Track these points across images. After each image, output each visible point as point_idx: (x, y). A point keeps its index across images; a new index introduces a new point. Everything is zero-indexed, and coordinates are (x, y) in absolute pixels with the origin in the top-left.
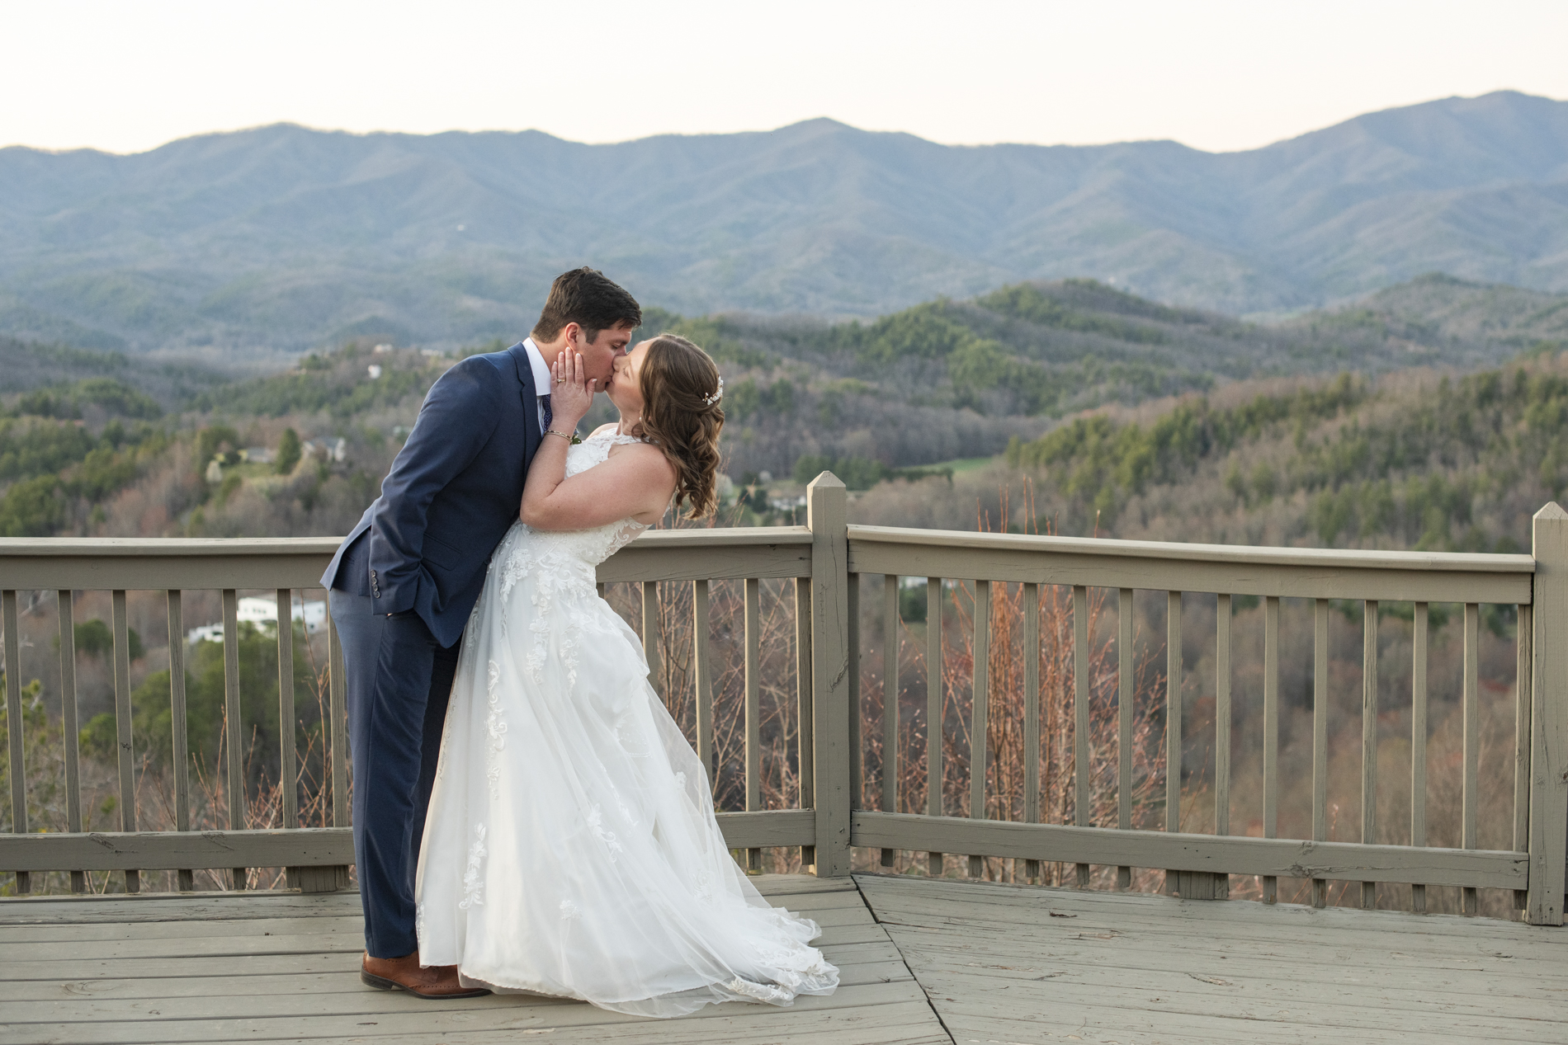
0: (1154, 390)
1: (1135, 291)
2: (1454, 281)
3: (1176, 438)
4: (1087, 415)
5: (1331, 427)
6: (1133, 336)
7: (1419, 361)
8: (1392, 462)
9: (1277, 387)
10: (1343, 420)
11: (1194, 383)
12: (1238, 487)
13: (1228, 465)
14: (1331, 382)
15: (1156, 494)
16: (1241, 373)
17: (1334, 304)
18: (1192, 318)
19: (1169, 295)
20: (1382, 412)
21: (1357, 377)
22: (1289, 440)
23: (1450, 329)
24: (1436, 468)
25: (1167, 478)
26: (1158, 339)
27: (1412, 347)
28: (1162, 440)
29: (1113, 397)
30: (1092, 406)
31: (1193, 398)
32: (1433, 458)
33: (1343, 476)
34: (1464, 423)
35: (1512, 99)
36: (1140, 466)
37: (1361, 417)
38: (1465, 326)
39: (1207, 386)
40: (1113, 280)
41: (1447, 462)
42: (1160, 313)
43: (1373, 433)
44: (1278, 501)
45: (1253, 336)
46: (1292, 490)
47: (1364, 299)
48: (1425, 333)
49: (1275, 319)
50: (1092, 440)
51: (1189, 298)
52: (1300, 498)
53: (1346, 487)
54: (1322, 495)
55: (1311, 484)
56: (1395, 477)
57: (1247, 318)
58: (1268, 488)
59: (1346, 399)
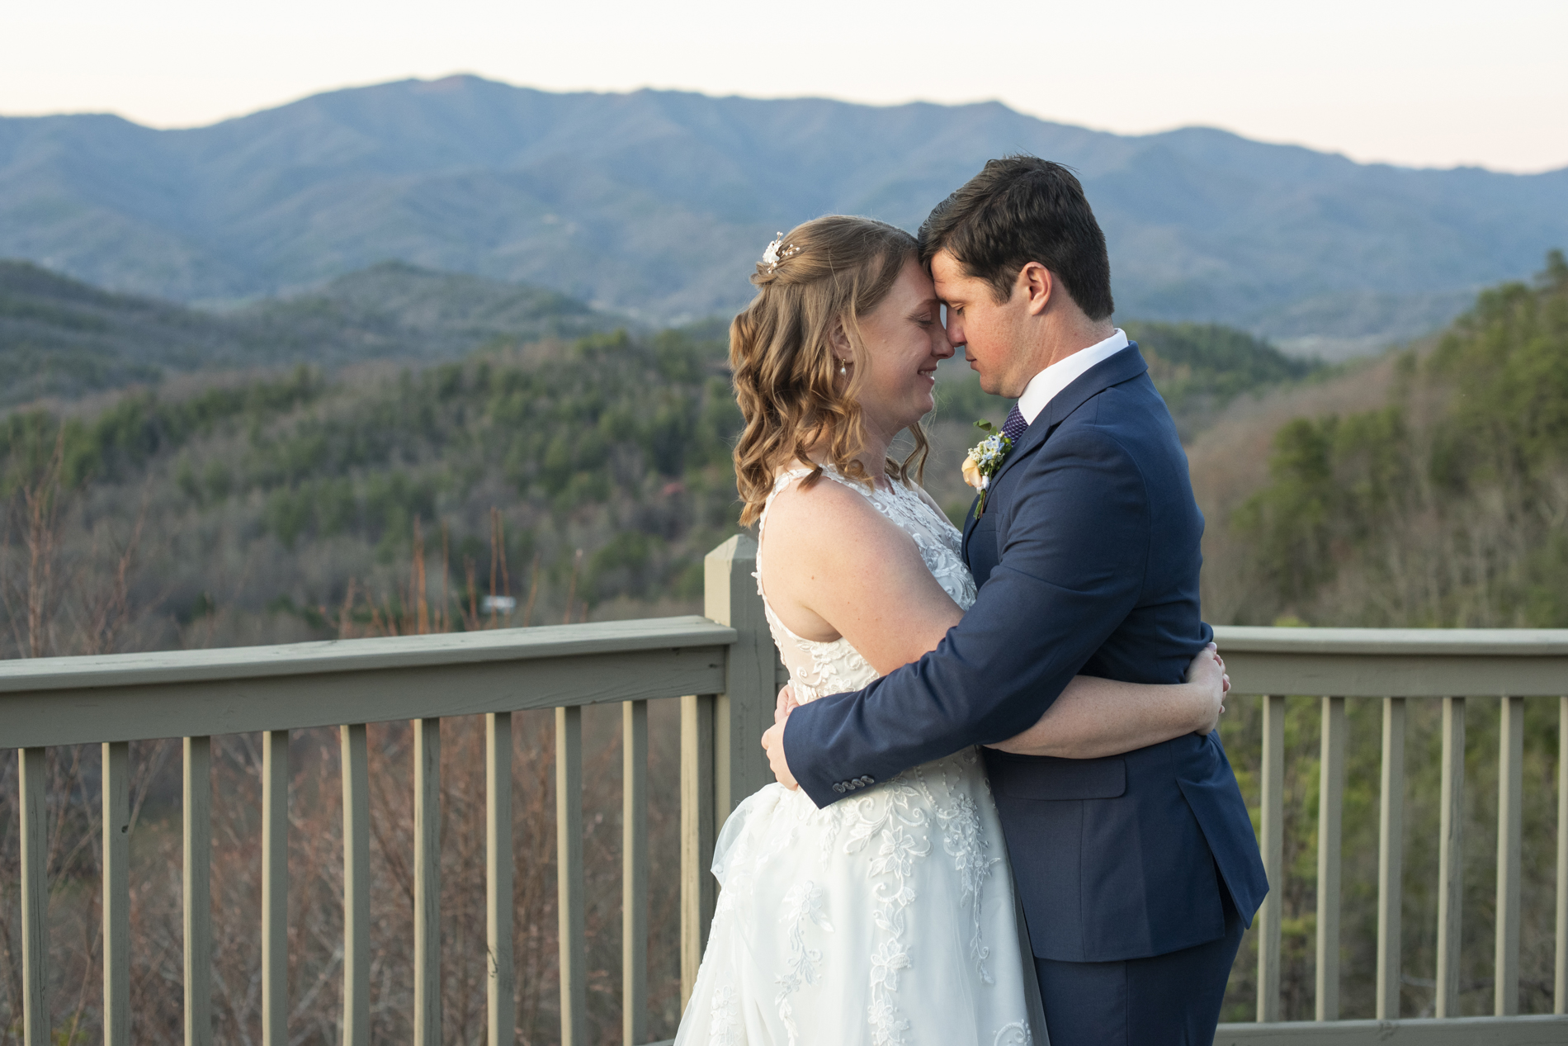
0: (94, 381)
1: (75, 274)
2: (414, 270)
3: (122, 435)
4: (25, 410)
5: (288, 423)
6: (74, 323)
7: (377, 352)
8: (352, 459)
9: (230, 379)
10: (300, 414)
11: (141, 374)
12: (190, 488)
13: (179, 462)
14: (285, 373)
15: (101, 495)
16: (190, 364)
17: (288, 292)
18: (137, 304)
19: (111, 279)
20: (342, 406)
21: (315, 369)
22: (243, 438)
23: (409, 319)
24: (397, 463)
25: (113, 477)
26: (100, 327)
27: (370, 338)
28: (107, 437)
29: (52, 389)
30: (28, 398)
31: (140, 391)
32: (395, 455)
33: (302, 473)
34: (427, 417)
35: (471, 83)
36: (83, 466)
37: (320, 411)
38: (425, 317)
39: (156, 378)
40: (50, 262)
41: (410, 458)
42: (102, 299)
43: (332, 428)
44: (232, 503)
45: (202, 325)
46: (247, 488)
47: (319, 286)
48: (381, 323)
49: (225, 306)
50: (30, 437)
51: (133, 283)
52: (257, 499)
53: (305, 486)
54: (281, 494)
55: (268, 483)
56: (356, 474)
57: (198, 305)
58: (222, 487)
59: (302, 393)
